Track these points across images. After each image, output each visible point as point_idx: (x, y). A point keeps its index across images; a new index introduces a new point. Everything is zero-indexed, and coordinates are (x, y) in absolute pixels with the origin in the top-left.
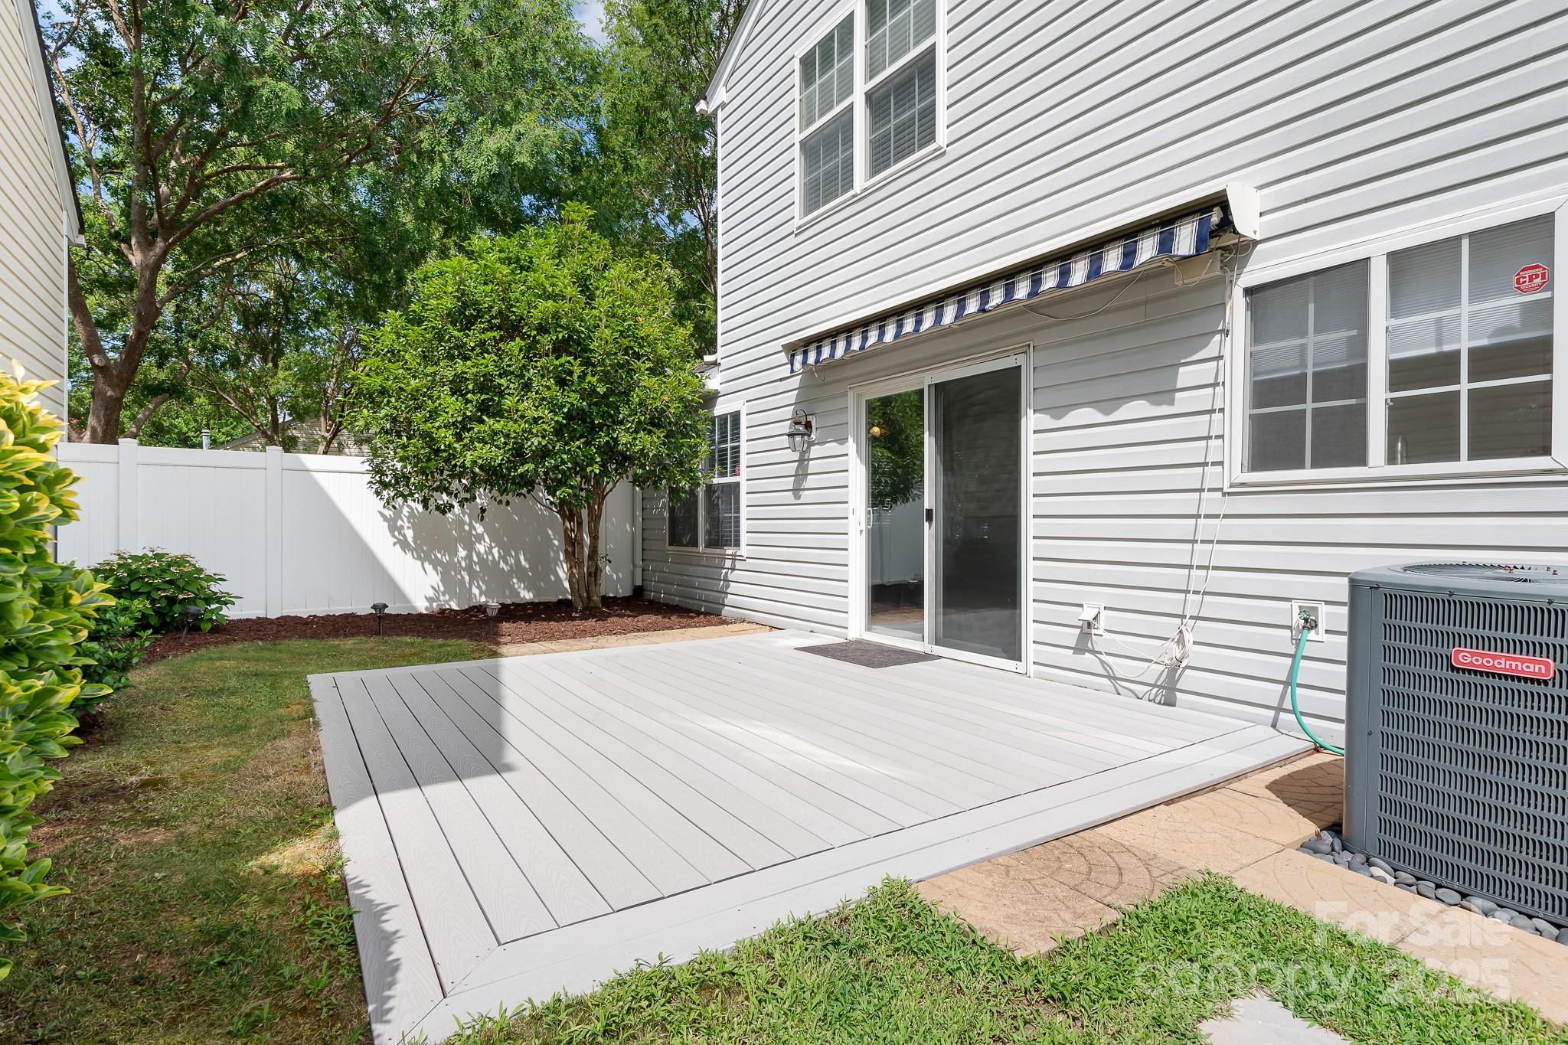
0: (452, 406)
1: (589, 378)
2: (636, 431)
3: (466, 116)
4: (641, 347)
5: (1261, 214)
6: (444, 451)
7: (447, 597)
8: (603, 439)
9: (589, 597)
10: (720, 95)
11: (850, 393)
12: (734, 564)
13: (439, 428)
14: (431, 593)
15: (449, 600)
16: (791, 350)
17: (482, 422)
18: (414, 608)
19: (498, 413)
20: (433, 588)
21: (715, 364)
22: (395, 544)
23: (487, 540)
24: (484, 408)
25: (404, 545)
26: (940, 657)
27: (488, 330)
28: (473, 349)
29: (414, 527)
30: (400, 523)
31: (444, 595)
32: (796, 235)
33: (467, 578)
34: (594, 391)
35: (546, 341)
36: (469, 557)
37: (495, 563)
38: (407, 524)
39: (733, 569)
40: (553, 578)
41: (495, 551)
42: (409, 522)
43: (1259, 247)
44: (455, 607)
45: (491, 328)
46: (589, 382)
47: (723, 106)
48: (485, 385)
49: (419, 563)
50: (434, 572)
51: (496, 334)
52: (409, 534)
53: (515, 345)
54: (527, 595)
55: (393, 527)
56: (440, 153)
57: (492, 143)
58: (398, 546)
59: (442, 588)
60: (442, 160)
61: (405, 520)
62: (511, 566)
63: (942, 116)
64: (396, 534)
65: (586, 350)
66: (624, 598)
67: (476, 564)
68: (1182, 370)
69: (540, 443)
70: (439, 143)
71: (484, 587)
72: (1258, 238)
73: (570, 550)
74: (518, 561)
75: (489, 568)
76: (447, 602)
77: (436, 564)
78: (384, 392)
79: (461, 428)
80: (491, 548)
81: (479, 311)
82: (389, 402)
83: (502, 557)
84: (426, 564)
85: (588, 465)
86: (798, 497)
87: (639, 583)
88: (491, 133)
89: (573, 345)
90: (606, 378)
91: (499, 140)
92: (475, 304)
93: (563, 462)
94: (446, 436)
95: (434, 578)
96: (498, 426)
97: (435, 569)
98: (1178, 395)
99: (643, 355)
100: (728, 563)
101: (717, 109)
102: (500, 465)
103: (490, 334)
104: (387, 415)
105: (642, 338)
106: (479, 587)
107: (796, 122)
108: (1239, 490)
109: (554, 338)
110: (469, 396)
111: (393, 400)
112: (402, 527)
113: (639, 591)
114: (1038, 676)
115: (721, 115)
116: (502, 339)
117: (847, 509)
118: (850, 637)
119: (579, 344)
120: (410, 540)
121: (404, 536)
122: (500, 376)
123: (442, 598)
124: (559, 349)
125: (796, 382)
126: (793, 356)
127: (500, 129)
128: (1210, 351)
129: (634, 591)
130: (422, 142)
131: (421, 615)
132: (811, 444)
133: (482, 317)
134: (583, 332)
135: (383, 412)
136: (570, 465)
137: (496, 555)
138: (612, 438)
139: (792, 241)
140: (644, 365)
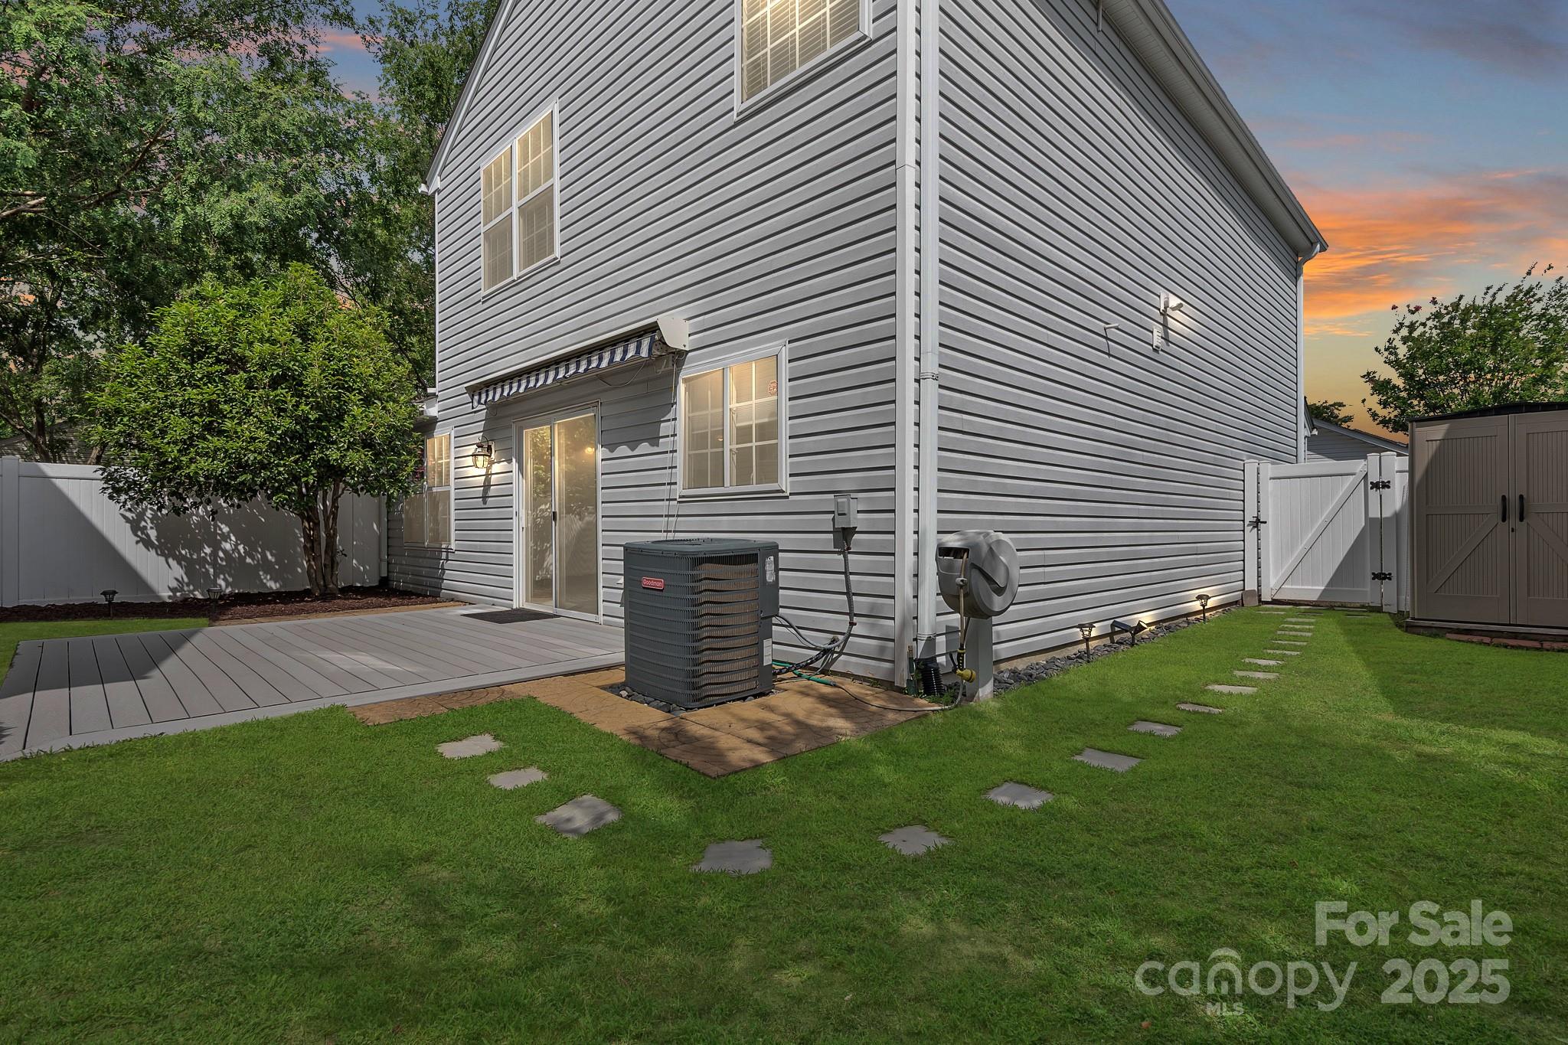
0: (179, 426)
1: (302, 407)
2: (347, 450)
3: (206, 179)
4: (355, 382)
5: (690, 335)
6: (171, 463)
7: (191, 587)
8: (316, 455)
9: (325, 586)
10: (437, 183)
11: (514, 426)
12: (447, 555)
13: (169, 443)
14: (175, 584)
15: (194, 590)
16: (474, 391)
17: (205, 439)
18: (159, 597)
19: (221, 433)
20: (177, 580)
21: (434, 395)
22: (137, 542)
23: (233, 538)
24: (208, 428)
25: (147, 543)
26: (560, 616)
27: (215, 364)
28: (201, 379)
29: (157, 527)
30: (143, 523)
31: (188, 585)
32: (483, 302)
33: (212, 570)
34: (307, 419)
35: (265, 377)
36: (214, 554)
37: (242, 558)
38: (150, 525)
39: (447, 560)
40: (299, 570)
41: (241, 547)
42: (152, 523)
43: (690, 354)
44: (200, 597)
45: (218, 361)
46: (302, 410)
47: (439, 191)
48: (212, 408)
49: (162, 559)
50: (179, 567)
51: (224, 368)
52: (153, 534)
53: (238, 379)
54: (273, 586)
55: (136, 526)
56: (183, 206)
57: (225, 204)
58: (141, 544)
59: (186, 580)
60: (184, 211)
61: (149, 521)
62: (258, 561)
63: (558, 238)
64: (139, 533)
65: (300, 384)
66: (371, 588)
67: (221, 559)
68: (662, 424)
69: (255, 458)
70: (182, 198)
71: (230, 580)
72: (687, 349)
73: (308, 545)
74: (264, 556)
75: (234, 565)
76: (191, 592)
77: (179, 559)
78: (118, 411)
79: (188, 444)
80: (236, 545)
81: (207, 348)
82: (122, 420)
83: (247, 553)
84: (170, 560)
85: (304, 476)
86: (485, 503)
87: (384, 574)
88: (227, 195)
89: (288, 379)
90: (317, 407)
91: (233, 202)
92: (203, 342)
93: (280, 473)
94: (173, 451)
95: (178, 571)
96: (219, 444)
97: (179, 563)
98: (661, 440)
99: (354, 390)
100: (444, 555)
101: (434, 192)
102: (221, 475)
103: (217, 368)
104: (120, 431)
105: (357, 376)
106: (225, 580)
107: (481, 217)
108: (685, 500)
109: (269, 374)
110: (196, 418)
111: (125, 419)
112: (145, 528)
113: (384, 582)
114: (606, 623)
115: (437, 198)
116: (227, 372)
117: (512, 512)
118: (514, 607)
119: (294, 379)
120: (153, 539)
121: (148, 535)
122: (226, 402)
123: (186, 588)
124: (275, 383)
125: (483, 415)
126: (473, 396)
127: (233, 194)
128: (670, 416)
129: (380, 581)
130: (166, 195)
131: (164, 604)
132: (491, 463)
133: (209, 354)
134: (296, 370)
135: (117, 430)
136: (286, 476)
137: (242, 551)
138: (326, 455)
139: (480, 307)
140: (355, 397)
